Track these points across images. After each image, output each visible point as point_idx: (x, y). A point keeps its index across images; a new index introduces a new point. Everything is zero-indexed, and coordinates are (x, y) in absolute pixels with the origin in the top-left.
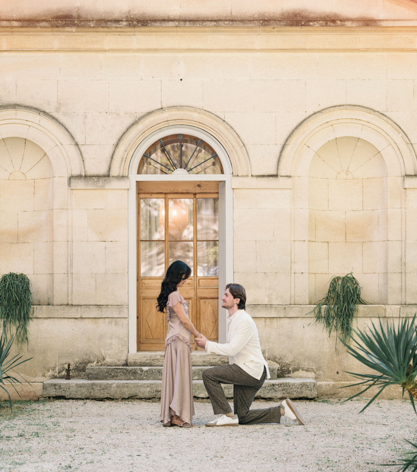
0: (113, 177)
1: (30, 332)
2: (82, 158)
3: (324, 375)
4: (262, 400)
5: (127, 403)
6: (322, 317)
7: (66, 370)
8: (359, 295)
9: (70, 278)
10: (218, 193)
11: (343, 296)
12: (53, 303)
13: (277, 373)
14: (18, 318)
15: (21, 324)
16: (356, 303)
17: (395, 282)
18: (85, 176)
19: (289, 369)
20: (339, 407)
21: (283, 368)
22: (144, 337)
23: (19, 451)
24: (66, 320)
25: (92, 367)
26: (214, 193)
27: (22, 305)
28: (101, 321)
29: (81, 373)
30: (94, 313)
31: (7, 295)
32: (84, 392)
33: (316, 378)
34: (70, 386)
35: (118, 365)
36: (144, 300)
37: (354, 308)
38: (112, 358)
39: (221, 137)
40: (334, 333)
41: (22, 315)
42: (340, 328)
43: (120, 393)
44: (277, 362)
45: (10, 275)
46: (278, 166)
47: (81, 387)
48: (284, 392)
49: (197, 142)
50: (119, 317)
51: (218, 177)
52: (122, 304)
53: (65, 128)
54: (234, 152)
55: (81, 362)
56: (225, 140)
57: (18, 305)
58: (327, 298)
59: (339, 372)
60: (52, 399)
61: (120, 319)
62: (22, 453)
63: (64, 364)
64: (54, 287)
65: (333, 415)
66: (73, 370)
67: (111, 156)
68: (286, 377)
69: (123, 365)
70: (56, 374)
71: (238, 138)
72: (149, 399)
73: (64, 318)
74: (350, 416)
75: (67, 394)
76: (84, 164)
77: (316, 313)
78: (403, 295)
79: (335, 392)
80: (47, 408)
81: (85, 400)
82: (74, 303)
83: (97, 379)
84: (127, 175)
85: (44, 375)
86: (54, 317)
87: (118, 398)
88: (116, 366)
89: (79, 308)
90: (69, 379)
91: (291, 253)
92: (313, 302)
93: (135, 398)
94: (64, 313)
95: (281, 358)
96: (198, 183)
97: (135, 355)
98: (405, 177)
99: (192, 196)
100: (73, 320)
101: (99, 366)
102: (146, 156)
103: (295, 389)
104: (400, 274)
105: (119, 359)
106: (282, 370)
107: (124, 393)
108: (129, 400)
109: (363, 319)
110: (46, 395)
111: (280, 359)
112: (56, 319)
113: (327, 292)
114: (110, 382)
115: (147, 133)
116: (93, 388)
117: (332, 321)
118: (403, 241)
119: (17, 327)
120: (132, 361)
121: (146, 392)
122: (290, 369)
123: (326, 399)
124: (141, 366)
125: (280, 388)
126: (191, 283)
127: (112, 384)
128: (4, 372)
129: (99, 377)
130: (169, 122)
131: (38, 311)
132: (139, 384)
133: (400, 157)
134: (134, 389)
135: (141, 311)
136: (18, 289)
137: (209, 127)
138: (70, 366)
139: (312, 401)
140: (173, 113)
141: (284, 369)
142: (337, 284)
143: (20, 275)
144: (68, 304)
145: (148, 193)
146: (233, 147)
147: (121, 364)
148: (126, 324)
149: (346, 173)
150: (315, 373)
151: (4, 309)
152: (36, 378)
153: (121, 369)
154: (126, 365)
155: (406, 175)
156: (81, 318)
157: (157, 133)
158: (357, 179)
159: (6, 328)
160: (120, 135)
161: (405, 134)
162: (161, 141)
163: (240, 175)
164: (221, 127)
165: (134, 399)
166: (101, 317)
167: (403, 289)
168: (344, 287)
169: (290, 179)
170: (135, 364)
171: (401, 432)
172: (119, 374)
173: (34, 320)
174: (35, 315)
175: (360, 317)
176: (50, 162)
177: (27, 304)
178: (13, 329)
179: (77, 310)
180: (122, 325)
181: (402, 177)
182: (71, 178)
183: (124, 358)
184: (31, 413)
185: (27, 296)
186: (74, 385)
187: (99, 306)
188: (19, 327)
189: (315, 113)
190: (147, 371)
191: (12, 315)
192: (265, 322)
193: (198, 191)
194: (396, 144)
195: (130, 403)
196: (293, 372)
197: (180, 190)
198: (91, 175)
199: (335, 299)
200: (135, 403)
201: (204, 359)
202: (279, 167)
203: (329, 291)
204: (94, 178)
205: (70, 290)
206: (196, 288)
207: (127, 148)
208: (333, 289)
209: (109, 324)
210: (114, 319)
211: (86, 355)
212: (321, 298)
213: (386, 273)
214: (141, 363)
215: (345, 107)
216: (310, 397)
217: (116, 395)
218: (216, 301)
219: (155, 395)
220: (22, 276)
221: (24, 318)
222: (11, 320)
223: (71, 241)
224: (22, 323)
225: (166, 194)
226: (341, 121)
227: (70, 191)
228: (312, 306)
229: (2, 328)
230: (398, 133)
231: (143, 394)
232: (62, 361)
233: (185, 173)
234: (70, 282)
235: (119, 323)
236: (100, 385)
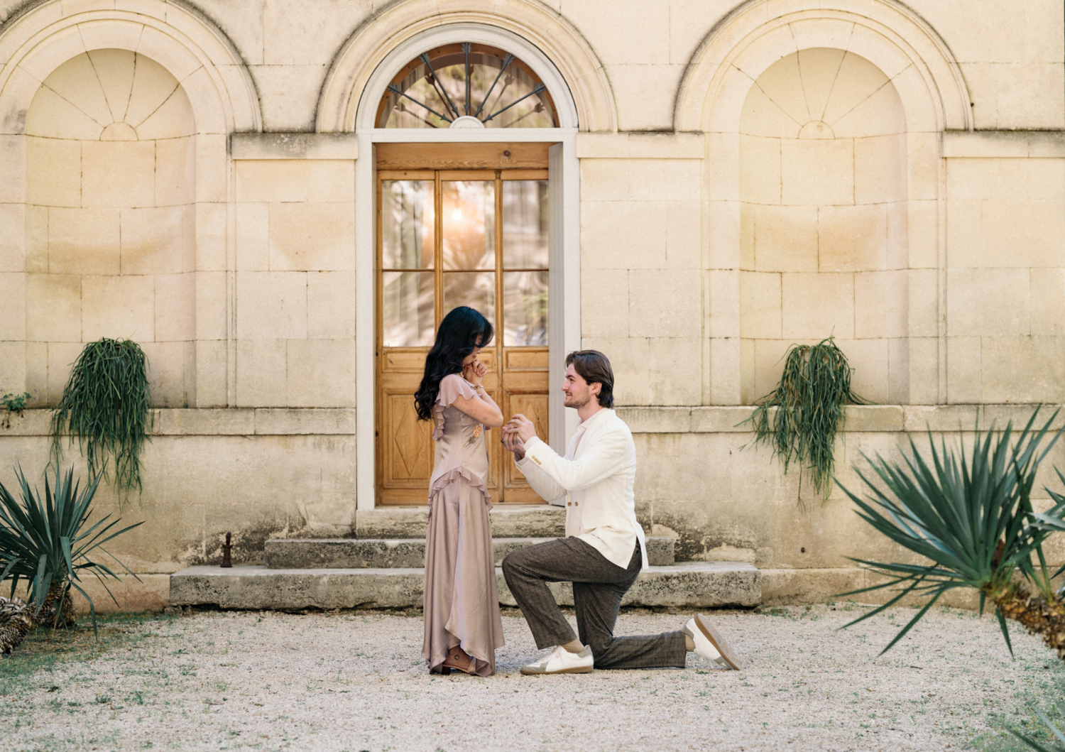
0: (323, 133)
1: (146, 465)
2: (257, 93)
3: (774, 556)
4: (643, 611)
5: (353, 617)
7: (224, 546)
8: (848, 383)
9: (231, 350)
10: (547, 169)
11: (813, 386)
12: (195, 403)
13: (675, 551)
14: (119, 436)
15: (126, 448)
16: (840, 401)
17: (924, 357)
18: (264, 132)
19: (699, 542)
20: (808, 626)
21: (688, 541)
22: (391, 477)
23: (91, 742)
24: (223, 440)
25: (278, 541)
26: (538, 169)
27: (127, 408)
28: (298, 441)
29: (254, 553)
30: (283, 424)
31: (97, 386)
32: (260, 594)
33: (757, 562)
34: (228, 582)
35: (335, 537)
36: (390, 397)
37: (837, 413)
38: (320, 521)
39: (554, 47)
40: (795, 466)
41: (129, 428)
42: (809, 455)
43: (337, 597)
44: (673, 529)
45: (103, 344)
46: (674, 110)
47: (252, 583)
48: (691, 593)
49: (502, 61)
50: (335, 432)
51: (547, 134)
52: (343, 405)
53: (220, 29)
54: (581, 80)
55: (254, 529)
56: (561, 56)
57: (120, 407)
58: (780, 391)
59: (806, 548)
60: (190, 610)
61: (337, 438)
62: (95, 746)
63: (218, 534)
64: (198, 368)
65: (799, 644)
66: (237, 546)
67: (318, 89)
68: (693, 560)
69: (345, 536)
70: (201, 556)
71: (589, 50)
72: (400, 609)
73: (218, 435)
74: (837, 648)
75: (222, 600)
76: (260, 106)
77: (757, 424)
78: (942, 383)
79: (798, 592)
80: (177, 632)
81: (262, 613)
82: (239, 404)
83: (289, 565)
84: (353, 130)
85: (175, 557)
86: (197, 433)
87: (332, 607)
88: (329, 537)
89: (251, 414)
90: (229, 566)
91: (703, 295)
92: (751, 399)
93: (369, 607)
94: (218, 425)
95: (682, 519)
96: (506, 148)
97: (371, 513)
98: (945, 133)
99: (492, 176)
100: (239, 440)
101: (294, 537)
102: (395, 89)
103: (713, 587)
104: (934, 341)
105: (336, 522)
106: (684, 544)
107: (346, 598)
108: (357, 612)
109: (857, 435)
110: (176, 601)
111: (681, 520)
112: (201, 438)
113: (780, 379)
114: (315, 572)
115: (396, 41)
116: (278, 587)
117: (790, 439)
118: (941, 270)
119: (118, 456)
120: (365, 527)
121: (394, 594)
122: (703, 543)
123: (779, 608)
124: (383, 537)
125: (682, 585)
126: (490, 360)
127: (320, 578)
128: (82, 552)
129: (294, 562)
130: (442, 16)
131: (162, 420)
132: (377, 578)
133: (934, 91)
134: (367, 589)
135: (385, 420)
136: (120, 374)
137: (528, 27)
138: (232, 539)
139: (752, 612)
141: (689, 543)
142: (802, 362)
143: (124, 343)
144: (227, 406)
145: (398, 170)
146: (580, 69)
147: (342, 534)
148: (351, 449)
149: (819, 126)
150: (755, 550)
151: (89, 416)
152: (158, 563)
153: (339, 544)
154: (352, 534)
155: (946, 130)
157: (418, 40)
158: (842, 138)
159: (94, 458)
160: (339, 43)
161: (944, 41)
162: (427, 57)
163: (593, 129)
164: (553, 27)
165: (367, 609)
166: (298, 432)
167: (941, 372)
168: (816, 368)
169: (701, 137)
170: (371, 534)
171: (954, 686)
172: (336, 556)
173: (154, 440)
174: (155, 430)
175: (850, 432)
176: (188, 102)
177: (139, 405)
178: (110, 459)
179: (247, 419)
180: (343, 450)
181: (939, 135)
182: (233, 136)
183: (347, 520)
184: (138, 642)
185: (138, 389)
186: (238, 579)
187: (293, 409)
188: (121, 456)
190: (395, 549)
191: (106, 430)
192: (647, 442)
193: (503, 166)
194: (925, 63)
195: (359, 618)
196: (708, 550)
197: (466, 163)
198: (277, 130)
199: (798, 393)
200: (369, 618)
201: (518, 523)
202: (678, 113)
203: (785, 377)
204: (282, 136)
205: (231, 375)
206: (500, 372)
207: (353, 72)
208: (792, 371)
209: (315, 447)
210: (325, 438)
211: (267, 514)
212: (767, 392)
213: (905, 338)
214: (383, 530)
216: (746, 603)
217: (328, 602)
218: (543, 398)
219: (413, 601)
220: (128, 346)
221: (133, 436)
222: (104, 441)
223: (233, 270)
224: (128, 446)
225: (436, 170)
226: (809, 15)
227: (231, 165)
228: (749, 408)
229: (86, 457)
230: (929, 41)
231: (387, 598)
232: (214, 528)
233: (477, 125)
234: (231, 358)
235: (336, 445)
236: (294, 580)
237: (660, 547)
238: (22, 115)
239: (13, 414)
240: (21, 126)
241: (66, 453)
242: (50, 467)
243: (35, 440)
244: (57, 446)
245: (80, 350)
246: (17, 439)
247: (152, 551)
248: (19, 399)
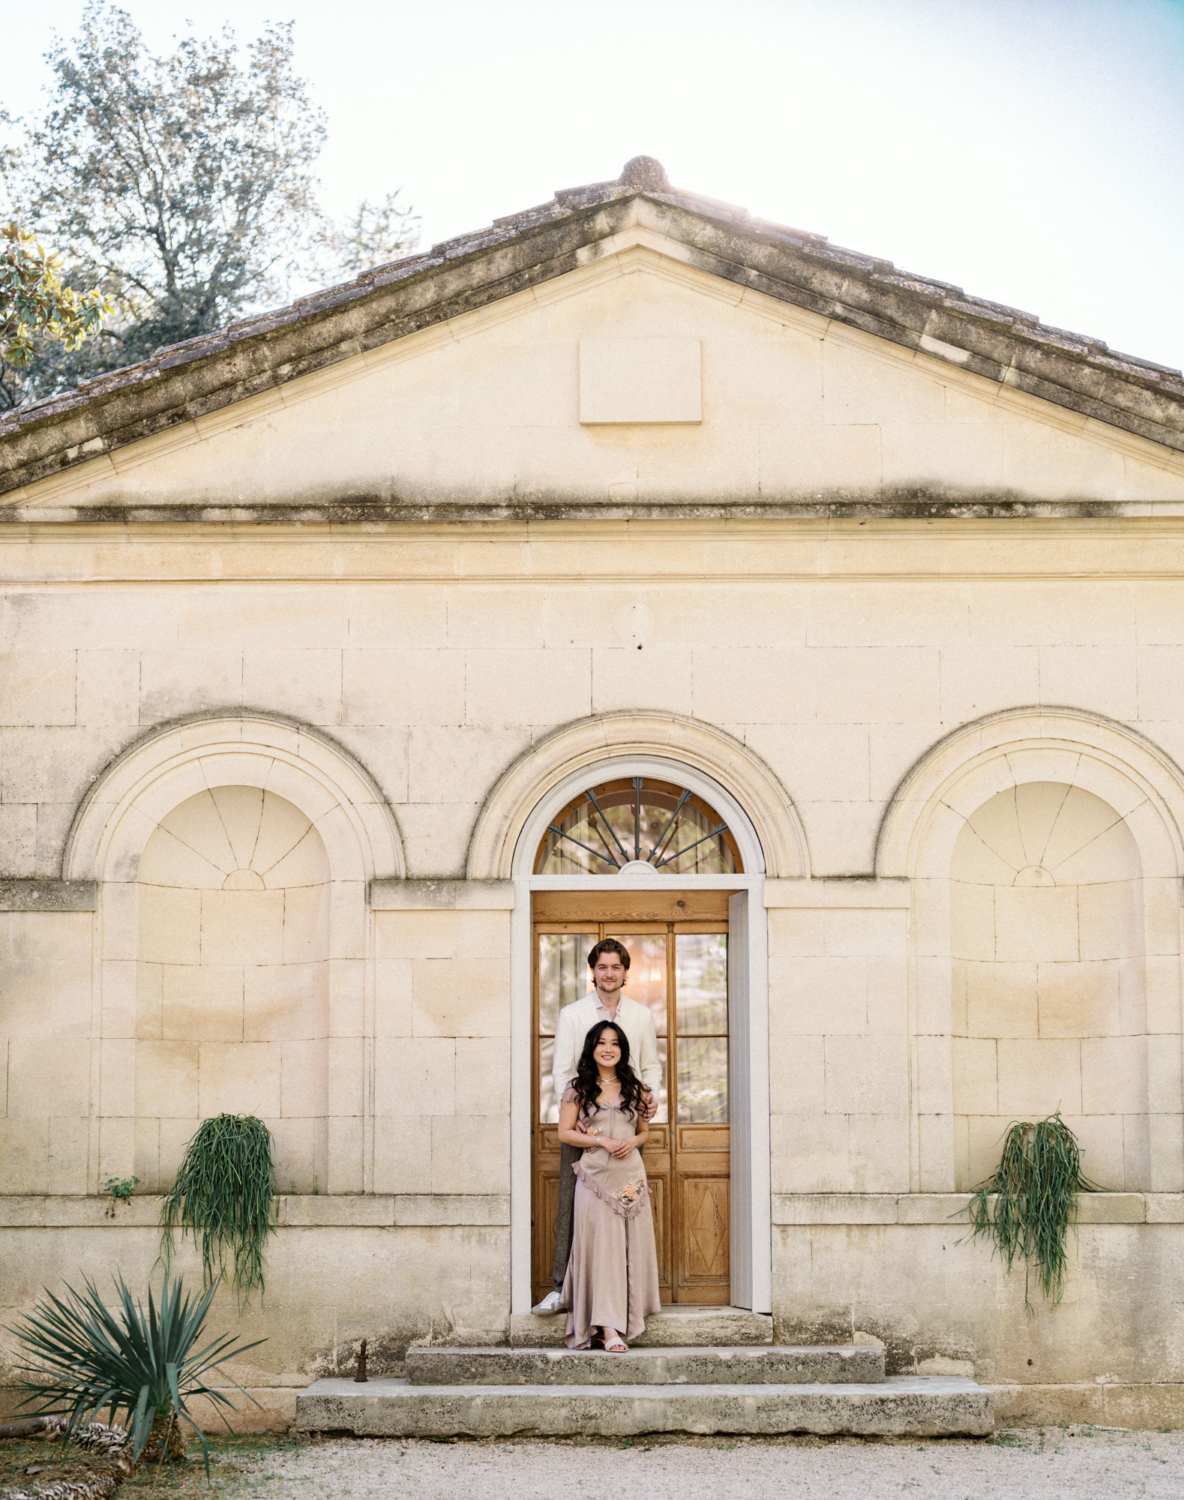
0: (475, 880)
1: (269, 1261)
2: (401, 835)
3: (996, 1369)
5: (511, 1448)
6: (989, 1224)
7: (358, 1355)
8: (1076, 1168)
9: (367, 1128)
10: (727, 920)
11: (1040, 1171)
12: (326, 1189)
13: (884, 1364)
14: (239, 1226)
15: (247, 1240)
16: (1069, 1189)
17: (1167, 1136)
18: (407, 879)
19: (908, 1352)
21: (895, 1351)
24: (358, 1232)
25: (421, 1351)
26: (717, 921)
27: (249, 1194)
28: (444, 1234)
29: (393, 1364)
30: (427, 1213)
31: (214, 1169)
32: (402, 1420)
33: (976, 1377)
34: (364, 1404)
36: (550, 1182)
37: (1068, 1202)
38: (470, 1326)
39: (737, 782)
40: (1019, 1264)
41: (250, 1218)
42: (1035, 1250)
43: (492, 1423)
44: (878, 1337)
45: (222, 1121)
47: (393, 1406)
48: (910, 1419)
50: (487, 1223)
51: (730, 881)
52: (495, 1192)
53: (358, 762)
54: (768, 819)
55: (393, 1335)
56: (748, 793)
57: (241, 1193)
58: (1000, 1175)
59: (1033, 1360)
60: (319, 1437)
61: (489, 1230)
63: (351, 1341)
64: (330, 1148)
66: (373, 1355)
67: (470, 830)
68: (901, 1374)
69: (498, 1344)
70: (331, 1367)
71: (778, 786)
72: (566, 1437)
73: (352, 1226)
75: (357, 1425)
76: (404, 849)
77: (975, 1213)
79: (1024, 1412)
80: (304, 1472)
81: (403, 1441)
82: (378, 1189)
83: (434, 1381)
84: (508, 876)
85: (301, 1368)
86: (329, 1223)
87: (487, 1434)
88: (479, 1345)
89: (391, 1201)
90: (364, 1380)
91: (910, 1065)
92: (965, 1185)
93: (530, 1434)
94: (353, 1214)
95: (888, 1325)
96: (679, 897)
99: (664, 929)
100: (376, 1231)
101: (439, 1346)
102: (557, 829)
103: (937, 1413)
104: (1178, 1118)
105: (488, 1328)
106: (890, 1355)
107: (502, 1423)
108: (516, 1440)
109: (1092, 1227)
110: (303, 1425)
111: (888, 1327)
112: (333, 1229)
113: (998, 1161)
114: (465, 1391)
115: (558, 775)
116: (423, 1410)
117: (1013, 1232)
119: (238, 1250)
120: (521, 1333)
121: (558, 1419)
122: (912, 1353)
124: (542, 1346)
125: (900, 1410)
126: (662, 1139)
127: (472, 1399)
129: (440, 1378)
130: (612, 747)
131: (288, 1209)
132: (539, 1398)
133: (1173, 831)
134: (527, 1412)
135: (542, 1208)
136: (242, 1155)
137: (708, 760)
138: (368, 1347)
139: (983, 1442)
140: (618, 726)
141: (897, 1354)
142: (1025, 1142)
143: (246, 1119)
144: (363, 1193)
145: (556, 922)
146: (767, 807)
147: (493, 1343)
148: (504, 1243)
149: (1036, 872)
150: (974, 1362)
151: (205, 1204)
152: (282, 1375)
153: (492, 1355)
154: (506, 1342)
156: (394, 1226)
157: (582, 775)
158: (1064, 885)
159: (210, 1252)
160: (493, 778)
162: (592, 793)
163: (783, 874)
164: (735, 759)
165: (527, 1437)
166: (444, 1223)
168: (1042, 1149)
169: (906, 884)
170: (527, 1342)
172: (489, 1370)
173: (280, 1232)
174: (281, 1220)
175: (1083, 1223)
176: (322, 846)
177: (263, 1191)
178: (227, 1254)
179: (386, 1208)
180: (495, 1243)
181: (1180, 880)
182: (373, 883)
183: (500, 1325)
185: (261, 1173)
186: (375, 1397)
187: (439, 1196)
188: (241, 1250)
189: (964, 726)
190: (558, 1362)
191: (224, 1220)
192: (848, 1235)
193: (677, 917)
194: (1162, 799)
195: (518, 1447)
196: (919, 1362)
197: (634, 914)
198: (422, 876)
199: (1021, 1178)
200: (530, 1447)
201: (698, 1330)
202: (879, 856)
203: (1005, 1160)
204: (429, 883)
205: (368, 1157)
206: (673, 1152)
207: (510, 811)
208: (1013, 1152)
209: (463, 1240)
210: (476, 1230)
211: (408, 1317)
212: (984, 1176)
213: (1145, 1114)
214: (543, 1339)
215: (1035, 711)
216: (976, 1431)
217: (481, 1428)
218: (722, 1183)
219: (582, 1427)
220: (251, 1123)
221: (255, 1227)
222: (222, 1232)
223: (371, 1036)
224: (249, 1238)
225: (600, 923)
226: (1027, 745)
227: (369, 916)
228: (965, 1195)
229: (201, 1251)
230: (1167, 774)
231: (552, 1423)
232: (347, 1334)
233: (647, 870)
234: (368, 1135)
235: (488, 1238)
236: (442, 1401)
237: (868, 1360)
238: (135, 861)
239: (119, 1202)
240: (133, 872)
241: (179, 1246)
242: (160, 1263)
243: (143, 1231)
244: (168, 1238)
245: (196, 1127)
246: (122, 1230)
247: (275, 1360)
248: (126, 1184)
